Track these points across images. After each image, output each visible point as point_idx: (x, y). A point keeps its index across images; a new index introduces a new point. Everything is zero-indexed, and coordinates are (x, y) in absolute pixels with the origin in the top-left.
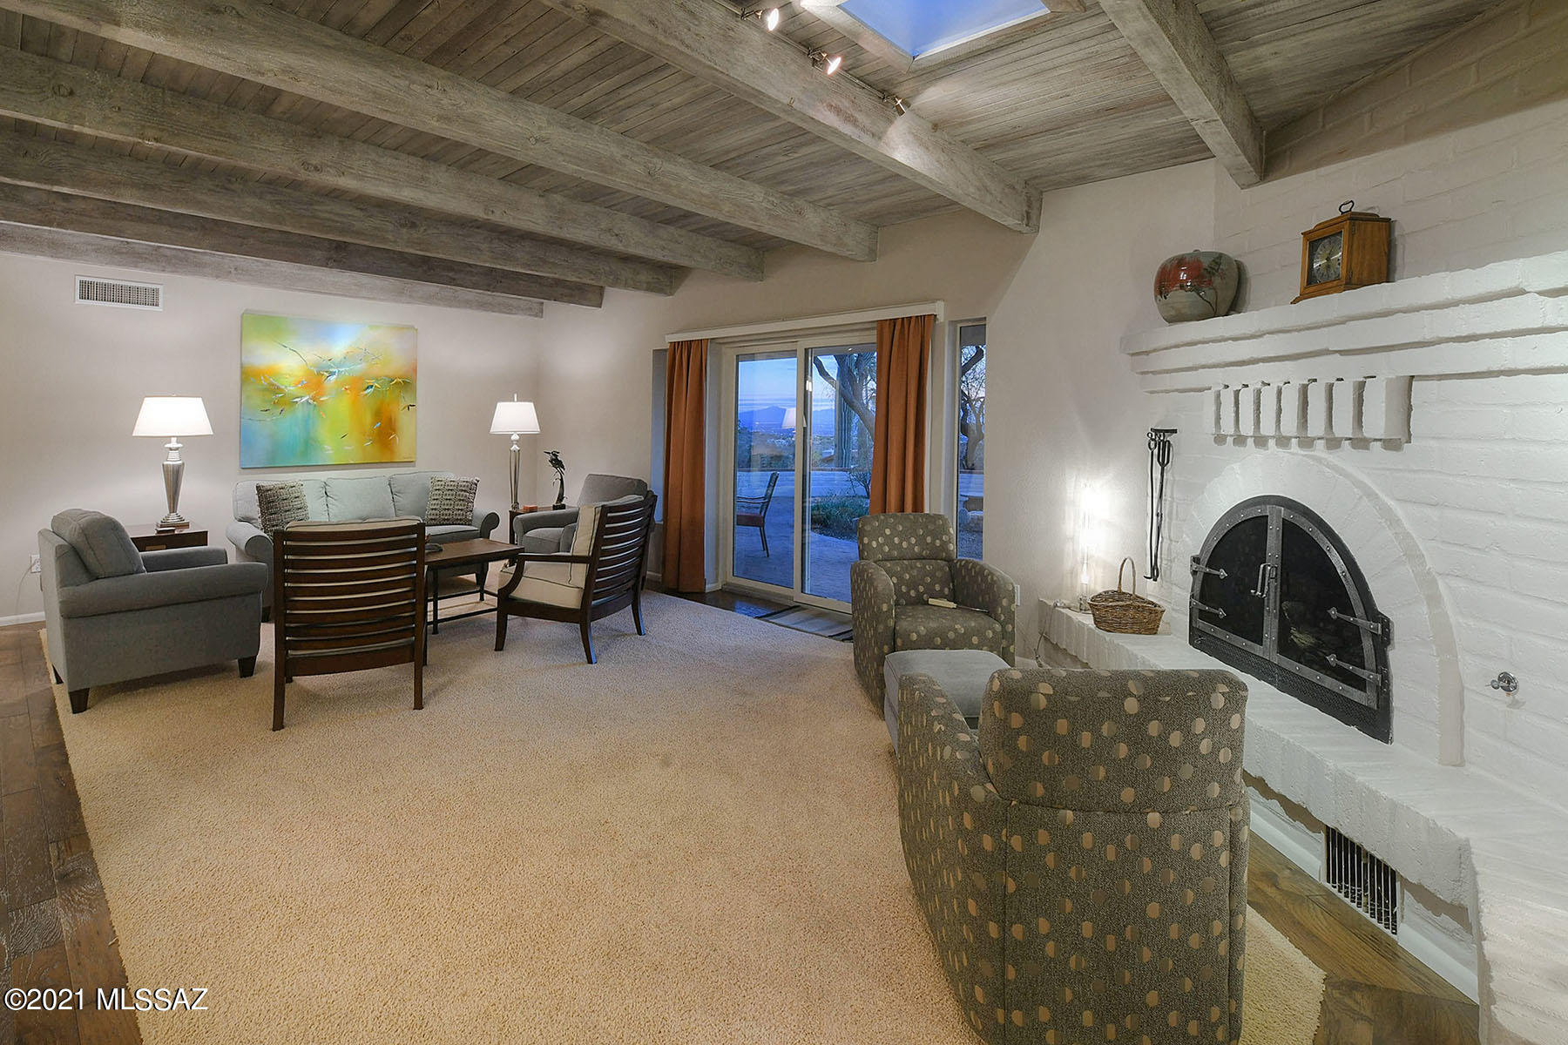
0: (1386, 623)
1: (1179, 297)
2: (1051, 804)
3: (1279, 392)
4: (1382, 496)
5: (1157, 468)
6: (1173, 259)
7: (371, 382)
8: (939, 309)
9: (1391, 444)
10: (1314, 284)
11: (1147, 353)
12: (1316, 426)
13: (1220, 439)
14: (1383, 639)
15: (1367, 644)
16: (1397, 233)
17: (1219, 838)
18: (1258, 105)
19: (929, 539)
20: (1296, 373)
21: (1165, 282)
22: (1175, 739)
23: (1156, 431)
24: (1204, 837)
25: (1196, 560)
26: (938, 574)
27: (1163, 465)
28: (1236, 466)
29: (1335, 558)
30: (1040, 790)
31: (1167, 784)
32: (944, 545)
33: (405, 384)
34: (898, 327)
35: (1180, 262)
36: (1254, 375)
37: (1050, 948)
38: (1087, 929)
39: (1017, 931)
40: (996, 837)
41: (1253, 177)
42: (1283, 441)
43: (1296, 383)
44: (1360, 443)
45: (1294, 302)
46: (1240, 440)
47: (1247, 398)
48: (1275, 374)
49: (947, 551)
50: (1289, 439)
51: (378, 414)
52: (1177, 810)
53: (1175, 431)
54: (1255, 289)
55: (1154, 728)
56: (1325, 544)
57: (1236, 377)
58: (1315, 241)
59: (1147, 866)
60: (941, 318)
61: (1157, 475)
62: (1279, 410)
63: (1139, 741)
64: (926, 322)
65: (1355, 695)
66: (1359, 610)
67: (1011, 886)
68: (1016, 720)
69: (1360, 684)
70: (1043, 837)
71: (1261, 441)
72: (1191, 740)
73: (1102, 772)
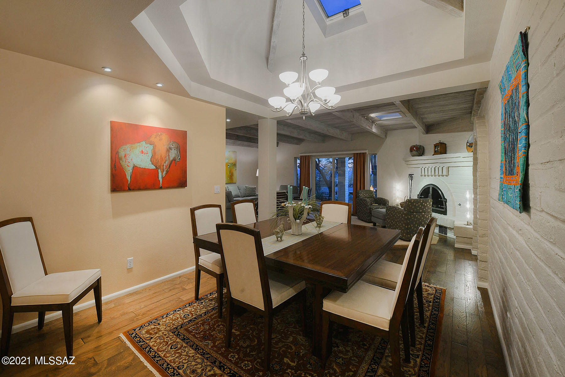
0: (446, 199)
1: (414, 152)
2: (413, 212)
3: (431, 168)
4: (446, 183)
5: (410, 181)
6: (413, 146)
7: (229, 164)
8: (367, 151)
9: (447, 176)
10: (436, 153)
11: (408, 161)
12: (437, 173)
13: (422, 176)
14: (446, 202)
15: (444, 203)
16: (447, 146)
17: (429, 215)
18: (426, 124)
19: (370, 194)
20: (434, 166)
21: (412, 149)
22: (426, 205)
23: (410, 175)
24: (428, 215)
25: (418, 195)
26: (372, 200)
27: (411, 180)
28: (425, 180)
29: (440, 192)
30: (412, 211)
31: (425, 209)
32: (373, 195)
33: (234, 165)
34: (358, 155)
35: (414, 146)
36: (427, 166)
37: (413, 228)
38: (416, 225)
39: (409, 226)
40: (407, 216)
41: (425, 133)
42: (432, 176)
43: (434, 167)
44: (443, 176)
45: (433, 155)
46: (425, 176)
47: (426, 169)
48: (430, 165)
49: (373, 196)
50: (432, 175)
51: (230, 172)
52: (425, 213)
53: (413, 174)
54: (426, 151)
55: (424, 204)
56: (438, 190)
57: (424, 166)
58: (436, 146)
59: (422, 218)
60: (367, 153)
61: (410, 182)
62: (431, 171)
63: (422, 205)
64: (364, 154)
65: (443, 210)
66: (443, 198)
67: (409, 222)
68: (410, 204)
69: (443, 208)
70: (412, 216)
71: (428, 176)
72: (427, 205)
73: (418, 208)
